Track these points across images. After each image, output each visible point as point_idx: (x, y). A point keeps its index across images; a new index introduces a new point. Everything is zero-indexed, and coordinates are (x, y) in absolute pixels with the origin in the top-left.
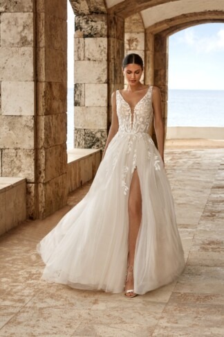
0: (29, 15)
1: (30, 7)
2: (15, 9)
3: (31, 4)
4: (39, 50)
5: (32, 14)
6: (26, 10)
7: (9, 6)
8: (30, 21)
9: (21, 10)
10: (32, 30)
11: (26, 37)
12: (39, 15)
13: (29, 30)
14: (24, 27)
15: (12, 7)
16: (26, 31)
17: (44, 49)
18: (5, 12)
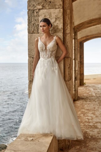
0: (60, 10)
1: (60, 5)
2: (50, 7)
3: (61, 3)
4: (66, 36)
5: (62, 10)
6: (57, 7)
7: (45, 5)
8: (61, 15)
9: (54, 7)
10: (62, 21)
11: (57, 26)
12: (66, 11)
13: (59, 21)
14: (56, 19)
15: (47, 6)
16: (57, 22)
17: (69, 35)
18: (42, 9)
